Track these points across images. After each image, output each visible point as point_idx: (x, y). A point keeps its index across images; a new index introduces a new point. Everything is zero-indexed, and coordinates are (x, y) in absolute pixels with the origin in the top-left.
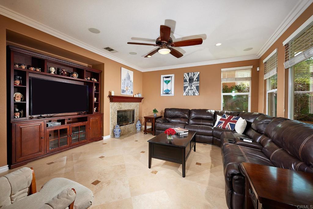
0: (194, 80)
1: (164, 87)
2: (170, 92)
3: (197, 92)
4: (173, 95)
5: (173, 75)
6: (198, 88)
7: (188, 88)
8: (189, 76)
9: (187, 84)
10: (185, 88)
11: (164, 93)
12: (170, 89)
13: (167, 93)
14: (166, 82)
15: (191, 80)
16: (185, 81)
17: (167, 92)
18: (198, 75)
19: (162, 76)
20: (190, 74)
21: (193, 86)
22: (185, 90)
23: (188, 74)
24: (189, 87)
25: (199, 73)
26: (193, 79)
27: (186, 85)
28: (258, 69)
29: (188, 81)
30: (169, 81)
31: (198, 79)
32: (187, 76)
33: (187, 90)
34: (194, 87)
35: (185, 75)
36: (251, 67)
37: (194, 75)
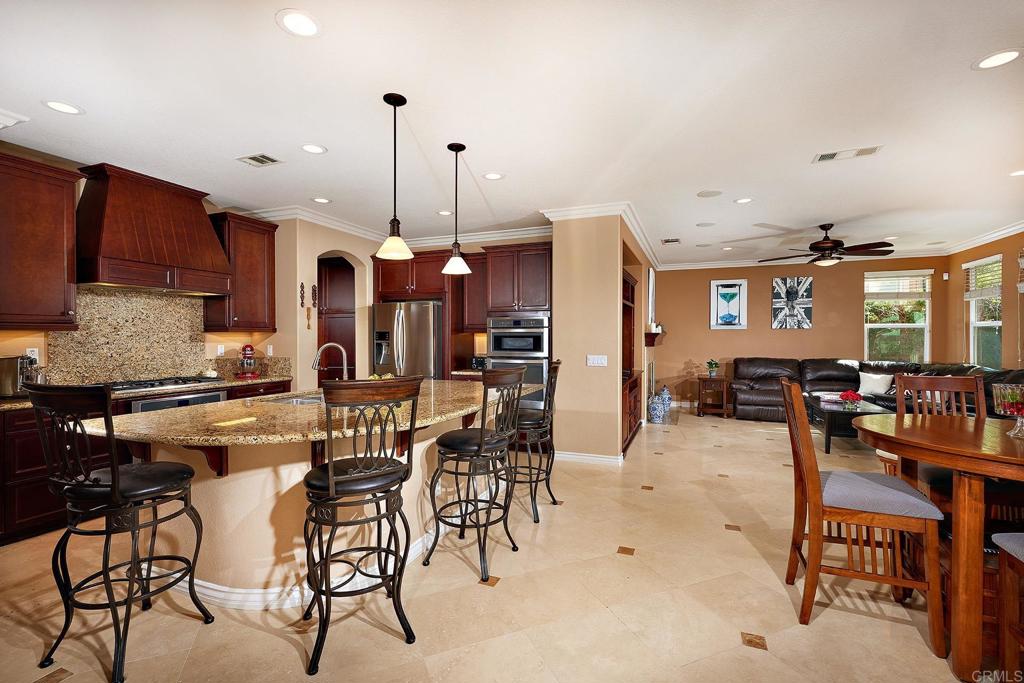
0: (800, 294)
1: (719, 308)
2: (737, 321)
3: (808, 321)
4: (745, 328)
5: (744, 283)
6: (808, 312)
7: (783, 313)
8: (785, 284)
9: (780, 304)
10: (776, 312)
11: (720, 321)
12: (735, 314)
13: (730, 324)
14: (724, 296)
15: (791, 295)
16: (778, 296)
17: (729, 321)
18: (811, 284)
19: (714, 283)
20: (788, 281)
21: (797, 307)
22: (776, 316)
23: (784, 281)
24: (786, 309)
25: (811, 279)
26: (797, 292)
27: (778, 306)
28: (946, 277)
29: (783, 295)
30: (733, 296)
31: (809, 292)
32: (782, 285)
33: (781, 316)
34: (799, 310)
35: (776, 282)
36: (932, 271)
37: (799, 284)
